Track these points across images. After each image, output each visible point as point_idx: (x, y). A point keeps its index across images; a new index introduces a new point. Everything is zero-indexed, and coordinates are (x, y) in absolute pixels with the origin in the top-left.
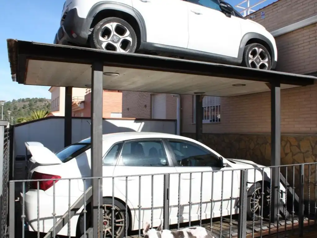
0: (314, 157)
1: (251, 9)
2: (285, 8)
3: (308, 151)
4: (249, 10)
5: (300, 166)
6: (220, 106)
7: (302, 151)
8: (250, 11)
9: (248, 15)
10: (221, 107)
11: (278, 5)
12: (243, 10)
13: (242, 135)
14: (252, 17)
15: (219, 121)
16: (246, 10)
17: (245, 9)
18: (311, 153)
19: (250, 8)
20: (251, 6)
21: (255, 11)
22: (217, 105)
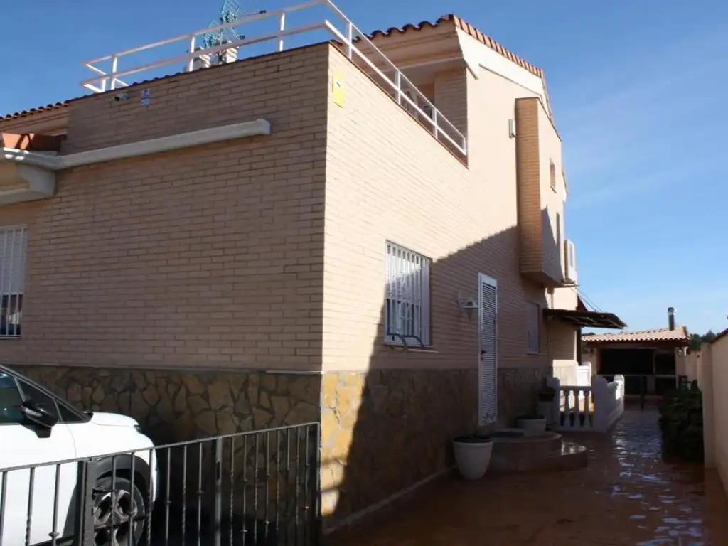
0: (236, 419)
1: (118, 78)
2: (195, 92)
3: (223, 407)
4: (115, 80)
5: (214, 442)
6: (21, 296)
7: (213, 406)
8: (116, 83)
9: (111, 91)
10: (24, 298)
11: (181, 83)
12: (101, 77)
13: (73, 369)
14: (121, 98)
15: (18, 332)
16: (108, 78)
17: (103, 77)
18: (232, 411)
19: (117, 76)
20: (119, 71)
21: (127, 85)
22: (14, 293)
